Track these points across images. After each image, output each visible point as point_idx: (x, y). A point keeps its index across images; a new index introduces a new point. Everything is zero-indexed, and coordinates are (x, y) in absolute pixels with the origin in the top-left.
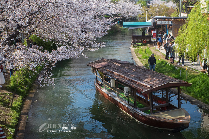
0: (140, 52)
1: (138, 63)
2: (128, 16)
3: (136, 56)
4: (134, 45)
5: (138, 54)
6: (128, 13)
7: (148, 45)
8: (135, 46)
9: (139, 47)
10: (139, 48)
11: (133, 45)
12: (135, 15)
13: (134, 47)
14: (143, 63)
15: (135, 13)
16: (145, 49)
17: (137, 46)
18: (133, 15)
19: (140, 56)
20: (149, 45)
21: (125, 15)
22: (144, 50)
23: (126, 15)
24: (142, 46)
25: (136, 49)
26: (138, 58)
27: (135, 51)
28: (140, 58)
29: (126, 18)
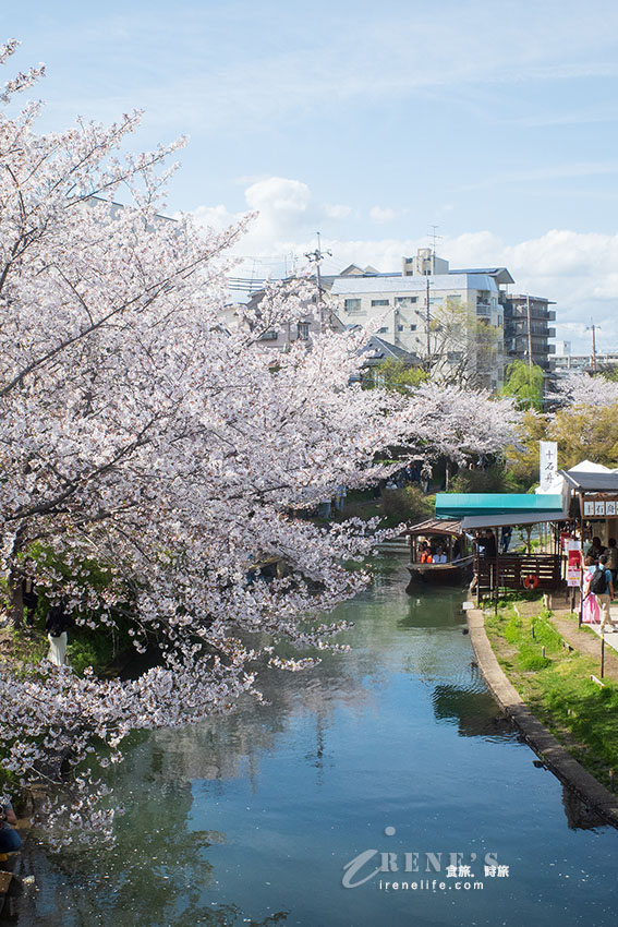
0: (509, 631)
1: (499, 689)
2: (460, 449)
3: (491, 651)
4: (484, 597)
5: (502, 640)
6: (460, 435)
7: (545, 596)
8: (487, 600)
9: (503, 606)
10: (504, 612)
11: (480, 597)
12: (490, 447)
13: (482, 604)
14: (521, 693)
15: (491, 439)
16: (533, 623)
17: (496, 601)
18: (480, 446)
19: (510, 653)
20: (548, 600)
21: (448, 446)
22: (527, 621)
23: (451, 447)
24: (521, 600)
25: (490, 612)
26: (501, 664)
27: (488, 626)
28: (507, 665)
29: (452, 459)
